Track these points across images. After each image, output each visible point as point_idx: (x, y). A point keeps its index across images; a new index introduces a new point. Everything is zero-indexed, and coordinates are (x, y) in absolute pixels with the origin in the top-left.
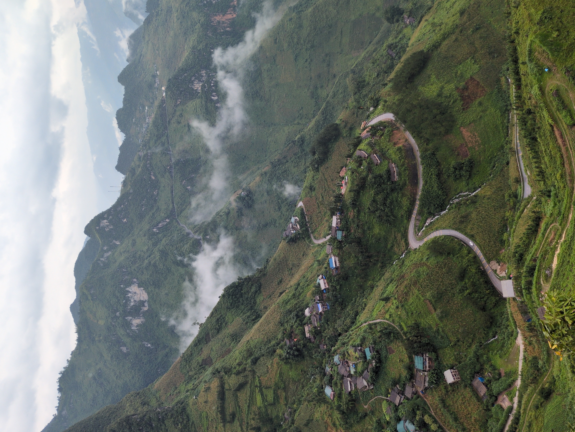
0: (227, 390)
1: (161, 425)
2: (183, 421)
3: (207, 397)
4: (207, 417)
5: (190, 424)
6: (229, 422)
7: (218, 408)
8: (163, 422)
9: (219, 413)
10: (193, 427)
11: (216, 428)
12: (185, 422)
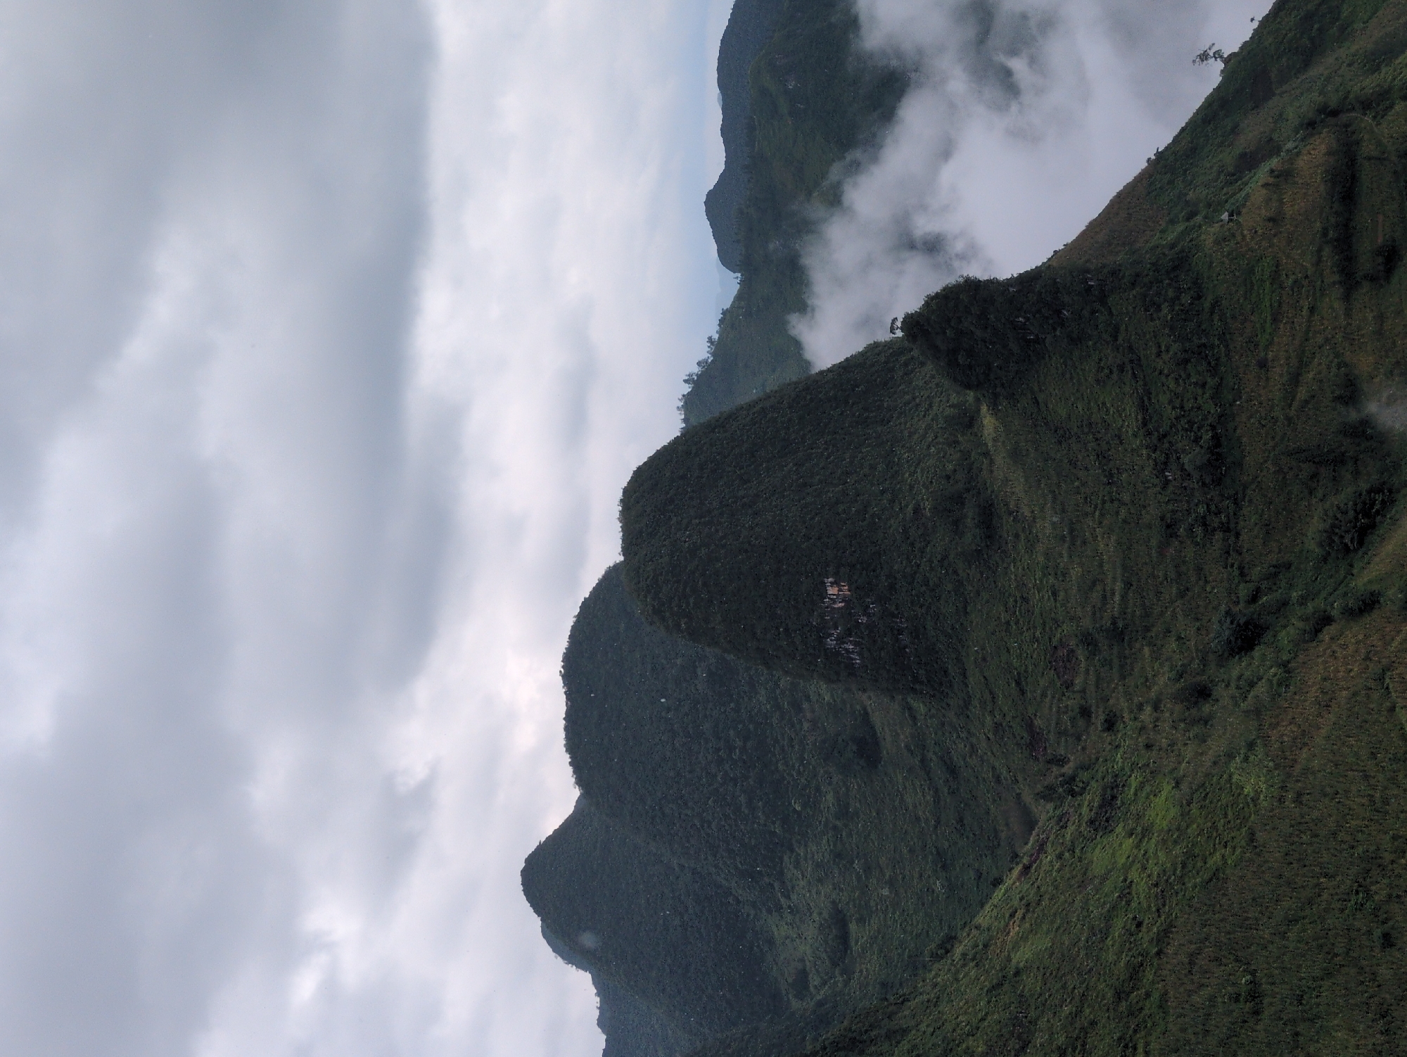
0: (1369, 159)
1: (1093, 312)
2: (1178, 298)
3: (1281, 201)
4: (1275, 275)
5: (1207, 305)
6: (1372, 279)
7: (1325, 234)
8: (1103, 299)
9: (1327, 251)
10: (1216, 318)
11: (1312, 310)
12: (1186, 299)
